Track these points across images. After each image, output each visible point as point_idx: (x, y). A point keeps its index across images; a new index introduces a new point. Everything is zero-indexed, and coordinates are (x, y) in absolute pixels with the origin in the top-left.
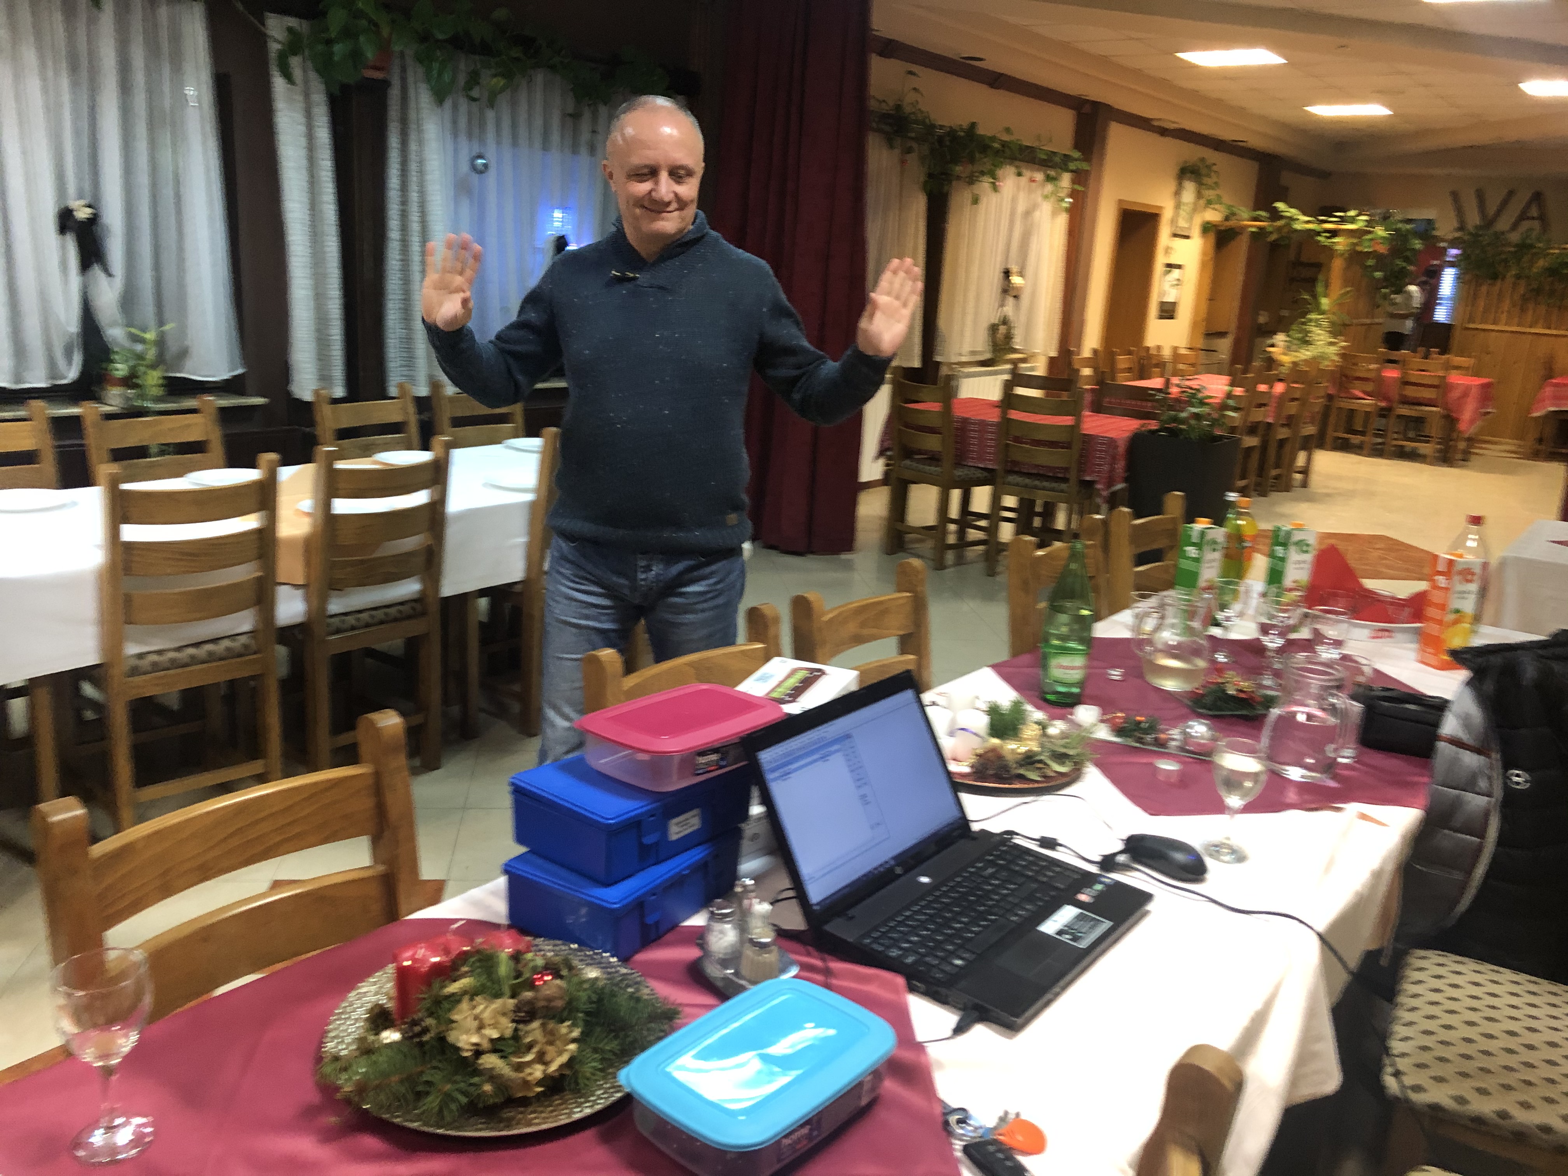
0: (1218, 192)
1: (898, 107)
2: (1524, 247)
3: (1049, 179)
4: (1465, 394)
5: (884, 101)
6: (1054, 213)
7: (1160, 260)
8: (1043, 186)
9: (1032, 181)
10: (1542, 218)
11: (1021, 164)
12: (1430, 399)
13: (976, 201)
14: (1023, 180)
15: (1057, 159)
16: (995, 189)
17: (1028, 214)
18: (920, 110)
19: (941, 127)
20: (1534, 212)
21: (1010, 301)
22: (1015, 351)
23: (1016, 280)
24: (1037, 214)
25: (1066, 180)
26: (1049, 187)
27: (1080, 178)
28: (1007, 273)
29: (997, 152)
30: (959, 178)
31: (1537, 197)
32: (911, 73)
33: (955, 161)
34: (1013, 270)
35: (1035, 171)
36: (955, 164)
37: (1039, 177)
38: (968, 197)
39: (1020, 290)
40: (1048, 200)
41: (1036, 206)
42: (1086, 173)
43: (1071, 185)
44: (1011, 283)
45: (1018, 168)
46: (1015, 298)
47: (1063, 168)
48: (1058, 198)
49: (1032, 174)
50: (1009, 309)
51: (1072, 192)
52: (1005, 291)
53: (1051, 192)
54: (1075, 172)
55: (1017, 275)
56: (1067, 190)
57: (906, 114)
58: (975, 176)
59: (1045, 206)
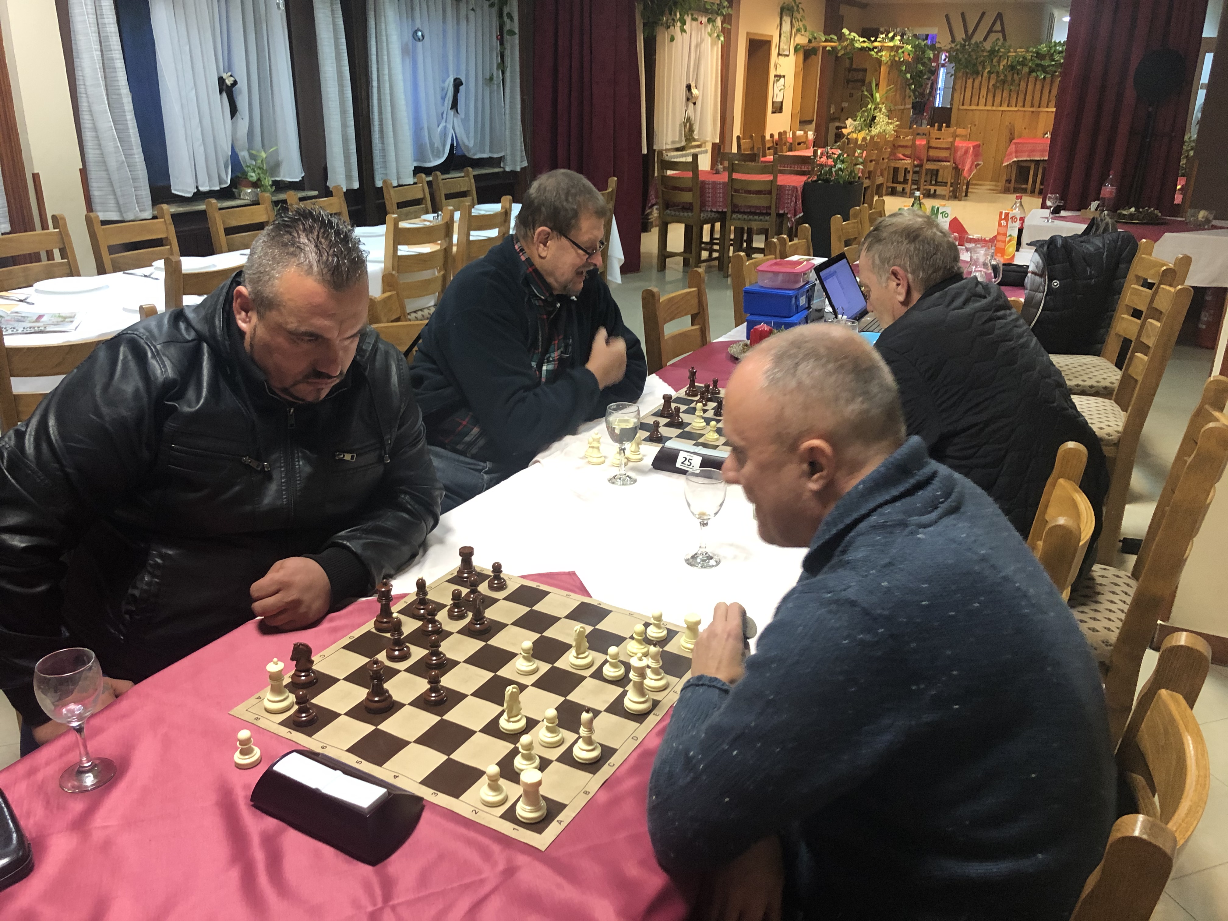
0: (804, 22)
2: (993, 52)
3: (709, 21)
4: (966, 152)
6: (713, 45)
7: (772, 73)
8: (706, 27)
9: (701, 23)
10: (1003, 31)
11: (693, 12)
12: (946, 157)
13: (672, 39)
14: (694, 23)
15: (715, 7)
16: (683, 31)
17: (698, 46)
20: (998, 27)
21: (691, 105)
22: (695, 140)
23: (694, 91)
24: (703, 45)
25: (719, 20)
26: (710, 27)
27: (727, 19)
28: (689, 87)
29: (682, 6)
30: (662, 25)
31: (1000, 16)
33: (662, 14)
34: (693, 85)
35: (702, 17)
36: (662, 16)
37: (704, 20)
38: (667, 38)
39: (697, 98)
40: (710, 36)
41: (702, 40)
42: (730, 16)
43: (722, 25)
44: (692, 93)
45: (692, 15)
46: (694, 104)
47: (717, 14)
48: (716, 35)
49: (700, 19)
50: (690, 112)
51: (723, 30)
52: (688, 99)
53: (711, 30)
54: (724, 16)
55: (695, 88)
56: (720, 28)
58: (671, 23)
59: (708, 40)
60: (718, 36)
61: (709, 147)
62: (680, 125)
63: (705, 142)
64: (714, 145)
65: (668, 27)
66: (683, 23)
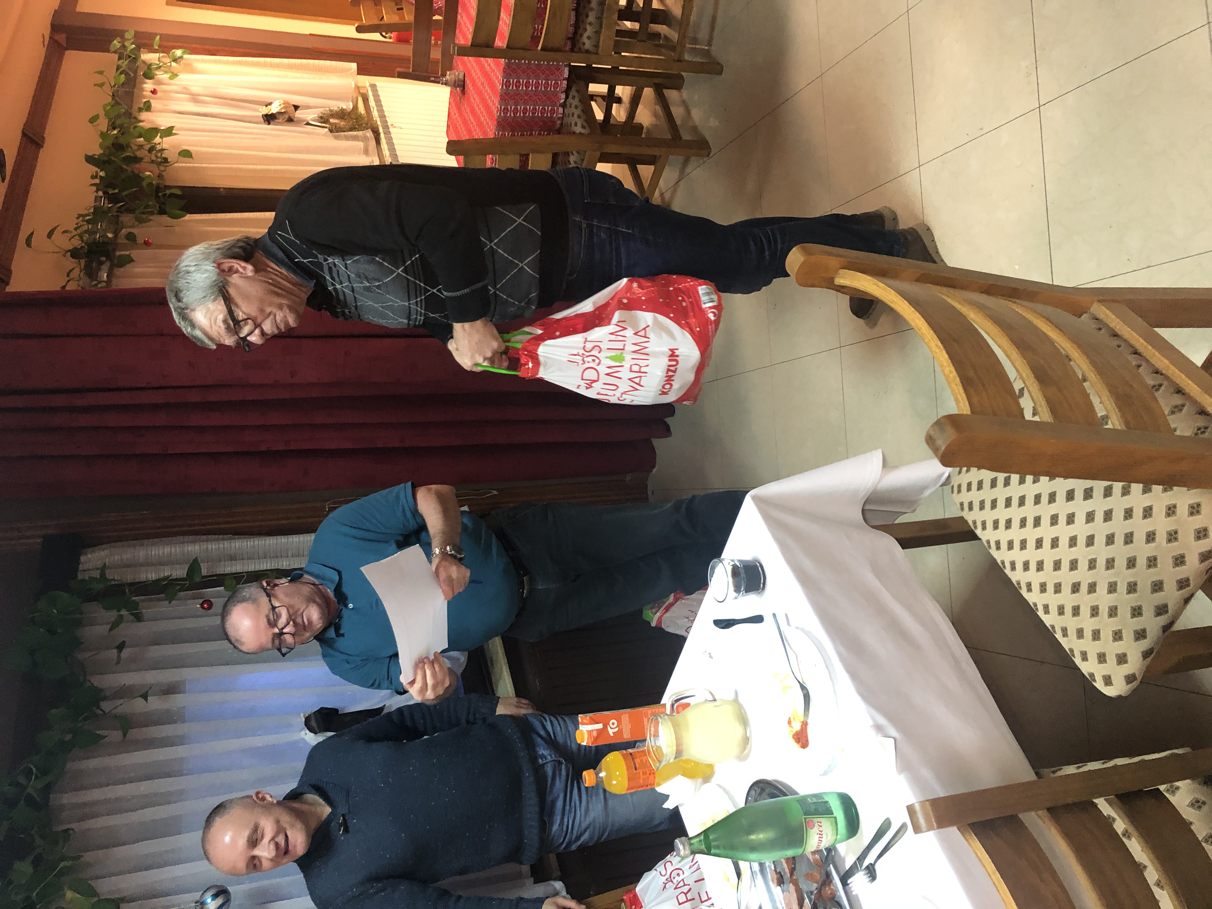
1: (75, 253)
3: (149, 75)
5: (68, 275)
6: (190, 70)
8: (160, 83)
9: (154, 92)
11: (135, 107)
13: (186, 154)
14: (155, 104)
15: (124, 64)
16: (169, 132)
17: (195, 98)
18: (76, 229)
19: (97, 199)
21: (299, 114)
23: (274, 109)
24: (194, 89)
25: (148, 57)
26: (162, 76)
27: (145, 41)
28: (269, 118)
29: (124, 132)
30: (160, 176)
32: (28, 242)
33: (137, 178)
34: (265, 110)
35: (143, 90)
36: (143, 179)
37: (149, 85)
38: (183, 164)
39: (286, 103)
40: (176, 75)
41: (185, 90)
42: (137, 35)
43: (155, 51)
44: (280, 113)
45: (140, 110)
46: (296, 107)
47: (135, 59)
48: (173, 64)
49: (147, 93)
50: (310, 115)
51: (165, 49)
52: (290, 120)
53: (166, 72)
54: (139, 48)
55: (269, 107)
56: (162, 54)
57: (83, 245)
58: (156, 156)
59: (184, 79)
60: (175, 60)
61: (366, 81)
62: (336, 138)
63: (358, 88)
64: (361, 71)
65: (166, 160)
66: (155, 131)
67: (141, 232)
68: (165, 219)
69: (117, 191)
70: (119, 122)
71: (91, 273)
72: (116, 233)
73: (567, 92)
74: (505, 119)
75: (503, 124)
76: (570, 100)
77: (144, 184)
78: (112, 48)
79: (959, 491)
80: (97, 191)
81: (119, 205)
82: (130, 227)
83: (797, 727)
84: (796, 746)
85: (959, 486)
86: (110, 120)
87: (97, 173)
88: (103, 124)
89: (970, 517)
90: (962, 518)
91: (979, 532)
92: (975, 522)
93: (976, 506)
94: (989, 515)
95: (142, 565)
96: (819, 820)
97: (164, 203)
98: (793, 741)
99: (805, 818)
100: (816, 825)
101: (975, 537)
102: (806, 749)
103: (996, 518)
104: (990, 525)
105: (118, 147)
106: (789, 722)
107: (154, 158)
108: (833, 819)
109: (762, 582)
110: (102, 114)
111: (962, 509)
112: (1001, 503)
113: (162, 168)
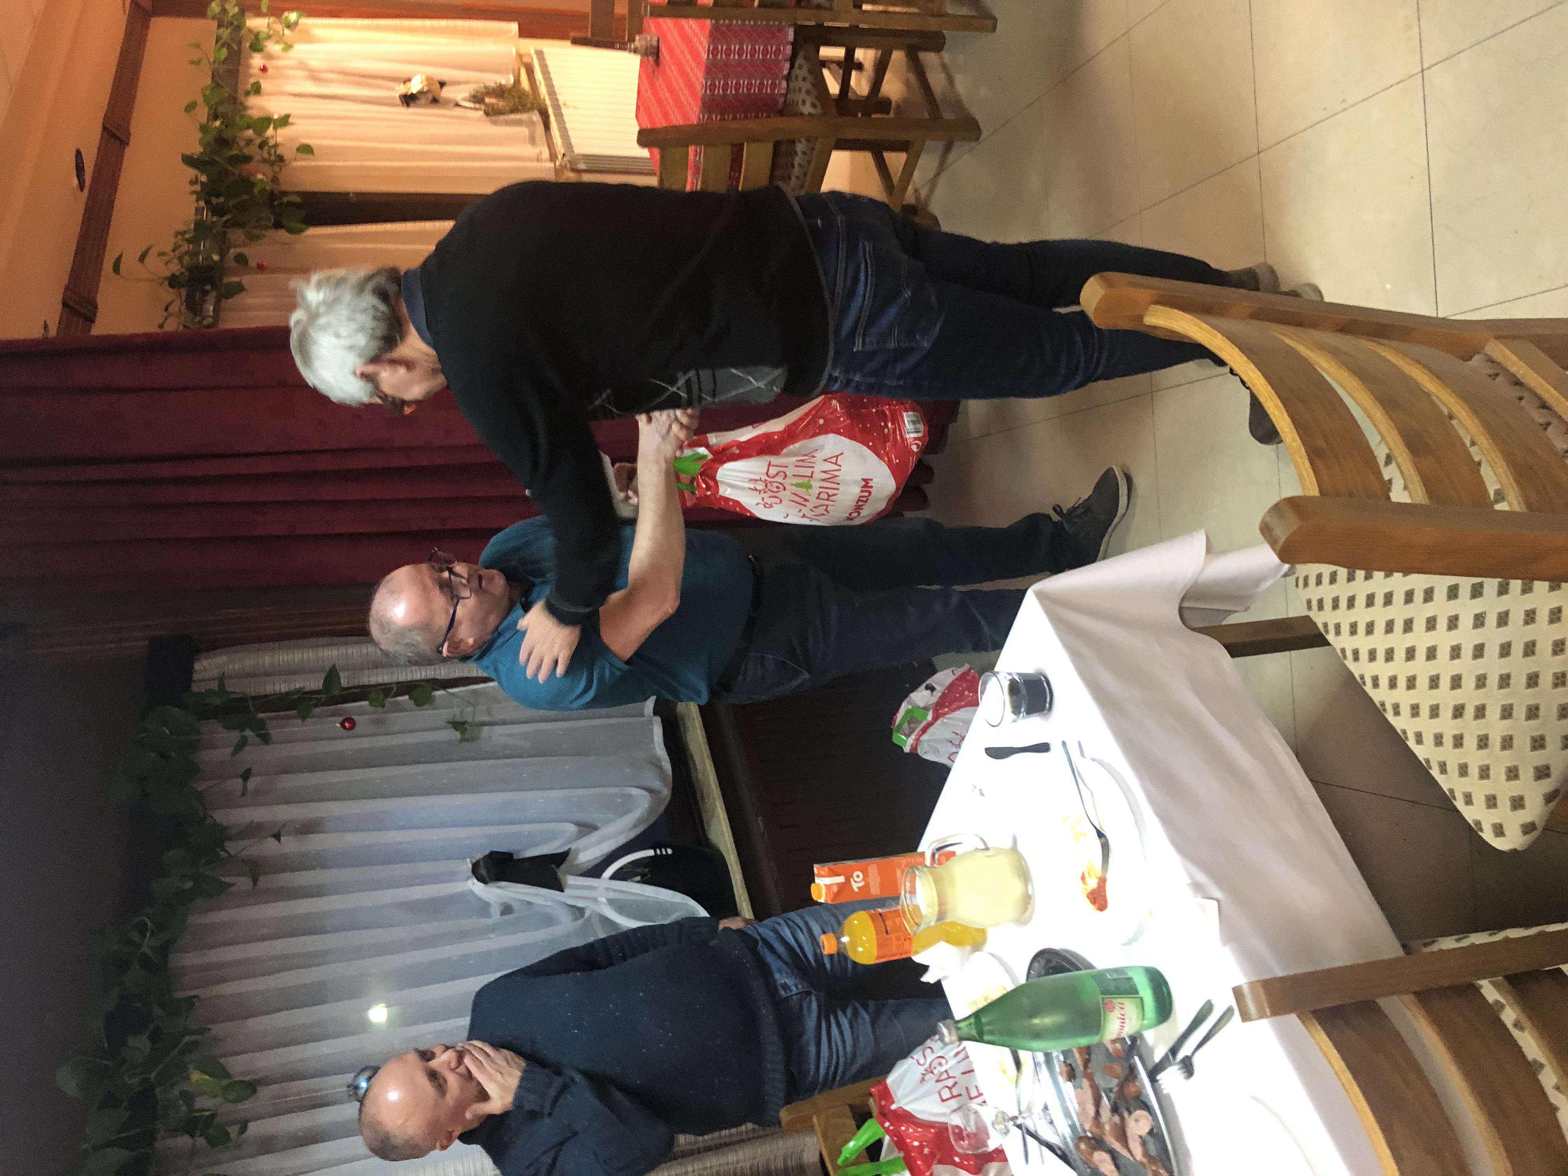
1: (173, 282)
3: (257, 46)
5: (166, 309)
6: (308, 38)
8: (270, 57)
9: (264, 69)
11: (242, 88)
13: (306, 149)
14: (265, 85)
15: (225, 33)
16: (284, 121)
17: (314, 76)
18: (174, 250)
19: (198, 211)
21: (446, 93)
22: (520, 84)
23: (415, 87)
24: (314, 64)
25: (254, 23)
26: (273, 47)
28: (409, 100)
29: (228, 123)
30: (275, 180)
32: (116, 268)
33: (247, 184)
34: (402, 89)
35: (249, 66)
36: (253, 184)
37: (257, 61)
38: (303, 163)
39: (429, 80)
40: (291, 46)
41: (302, 66)
43: (264, 15)
44: (421, 92)
45: (247, 93)
46: (442, 84)
47: (239, 27)
48: (287, 32)
49: (255, 71)
50: (460, 94)
51: (276, 11)
52: (435, 101)
53: (277, 42)
54: (242, 13)
55: (408, 84)
56: (272, 19)
57: (183, 270)
58: (269, 154)
59: (301, 50)
60: (289, 26)
61: (531, 46)
62: (495, 123)
63: (520, 56)
64: (524, 33)
65: (281, 159)
66: (266, 121)
67: (254, 252)
68: (282, 234)
69: (222, 200)
70: (221, 109)
71: (193, 306)
72: (222, 256)
73: (792, 60)
74: (713, 98)
75: (710, 105)
76: (796, 71)
77: (256, 190)
78: (209, 13)
79: (1306, 584)
80: (197, 200)
81: (225, 219)
82: (239, 246)
83: (1093, 884)
84: (1092, 908)
85: (1306, 579)
86: (210, 108)
87: (197, 178)
88: (202, 113)
89: (1319, 619)
90: (1307, 619)
91: (1330, 637)
92: (1326, 625)
93: (1328, 604)
94: (1344, 617)
95: (267, 674)
96: (1119, 1000)
97: (281, 215)
98: (1087, 901)
99: (1103, 999)
100: (1117, 1006)
101: (1325, 643)
102: (1105, 912)
103: (1353, 620)
104: (1345, 629)
105: (222, 142)
106: (1083, 878)
107: (266, 155)
108: (1138, 1000)
109: (1048, 700)
110: (200, 100)
111: (1309, 608)
112: (1361, 601)
113: (276, 168)
